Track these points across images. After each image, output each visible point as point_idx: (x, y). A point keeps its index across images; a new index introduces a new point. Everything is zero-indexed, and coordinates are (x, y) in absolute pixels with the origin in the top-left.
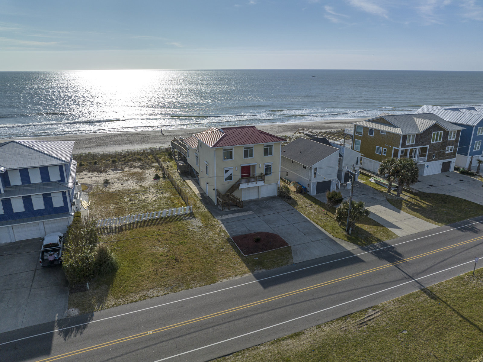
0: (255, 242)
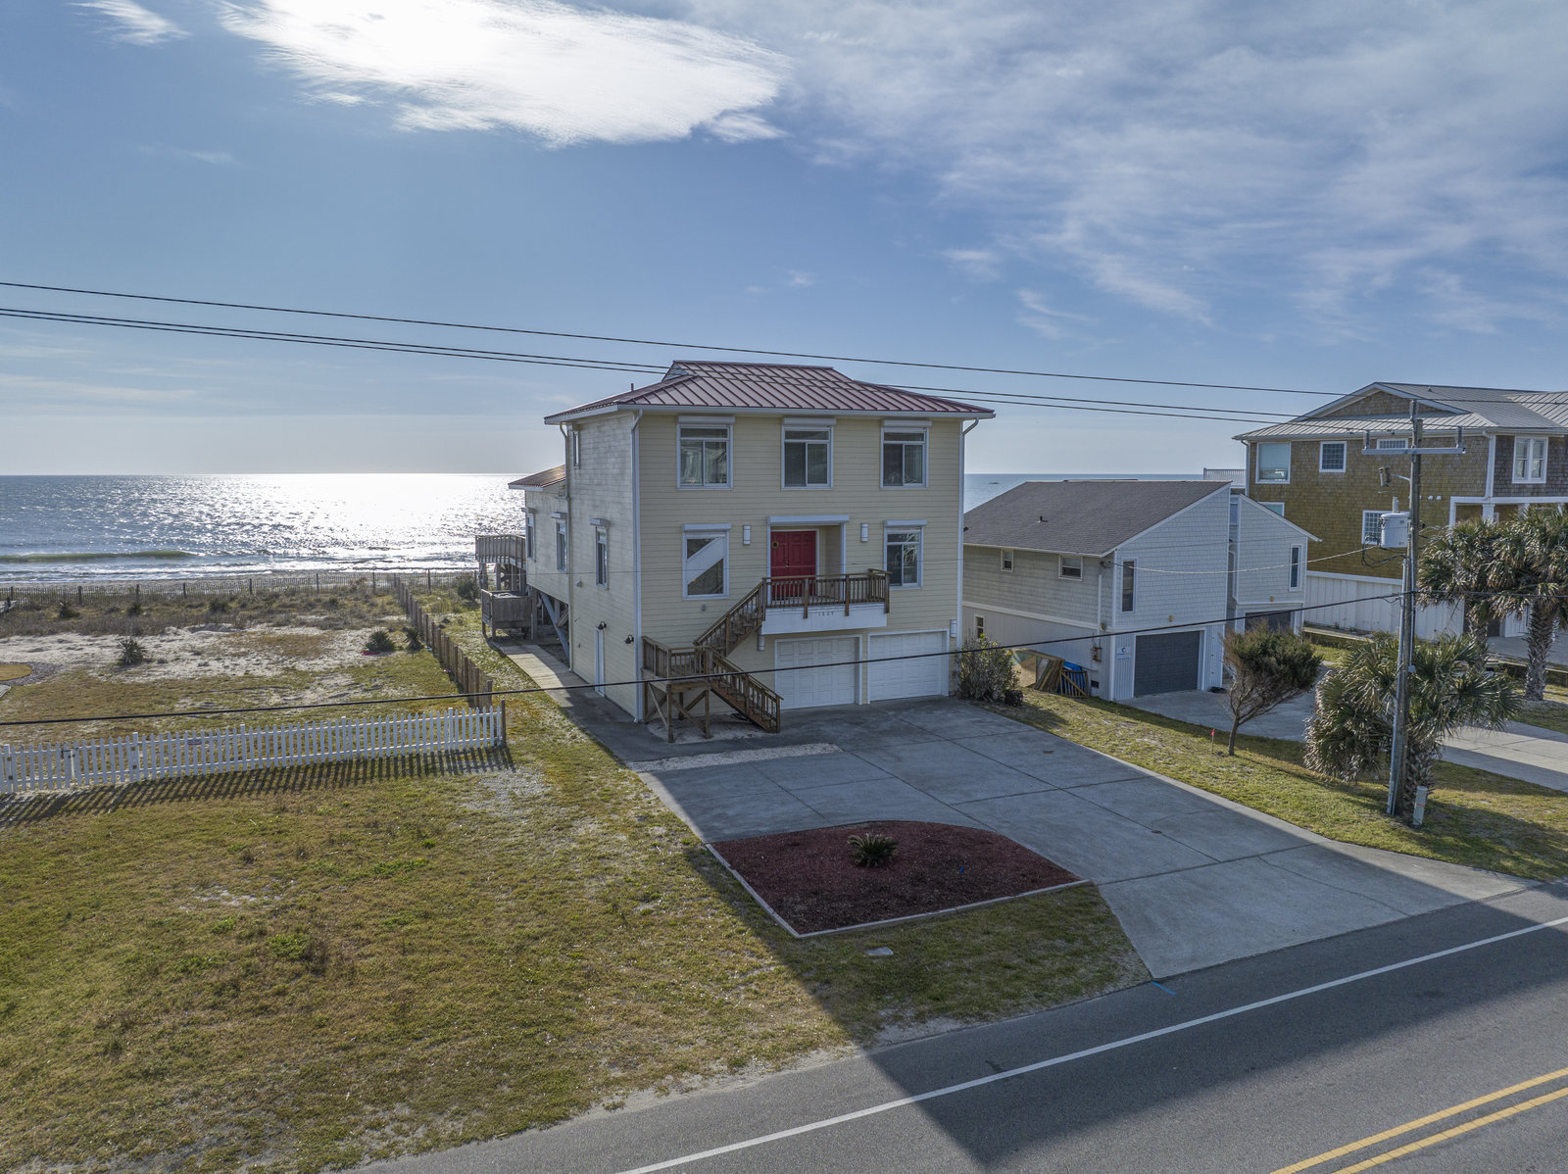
0: (862, 865)
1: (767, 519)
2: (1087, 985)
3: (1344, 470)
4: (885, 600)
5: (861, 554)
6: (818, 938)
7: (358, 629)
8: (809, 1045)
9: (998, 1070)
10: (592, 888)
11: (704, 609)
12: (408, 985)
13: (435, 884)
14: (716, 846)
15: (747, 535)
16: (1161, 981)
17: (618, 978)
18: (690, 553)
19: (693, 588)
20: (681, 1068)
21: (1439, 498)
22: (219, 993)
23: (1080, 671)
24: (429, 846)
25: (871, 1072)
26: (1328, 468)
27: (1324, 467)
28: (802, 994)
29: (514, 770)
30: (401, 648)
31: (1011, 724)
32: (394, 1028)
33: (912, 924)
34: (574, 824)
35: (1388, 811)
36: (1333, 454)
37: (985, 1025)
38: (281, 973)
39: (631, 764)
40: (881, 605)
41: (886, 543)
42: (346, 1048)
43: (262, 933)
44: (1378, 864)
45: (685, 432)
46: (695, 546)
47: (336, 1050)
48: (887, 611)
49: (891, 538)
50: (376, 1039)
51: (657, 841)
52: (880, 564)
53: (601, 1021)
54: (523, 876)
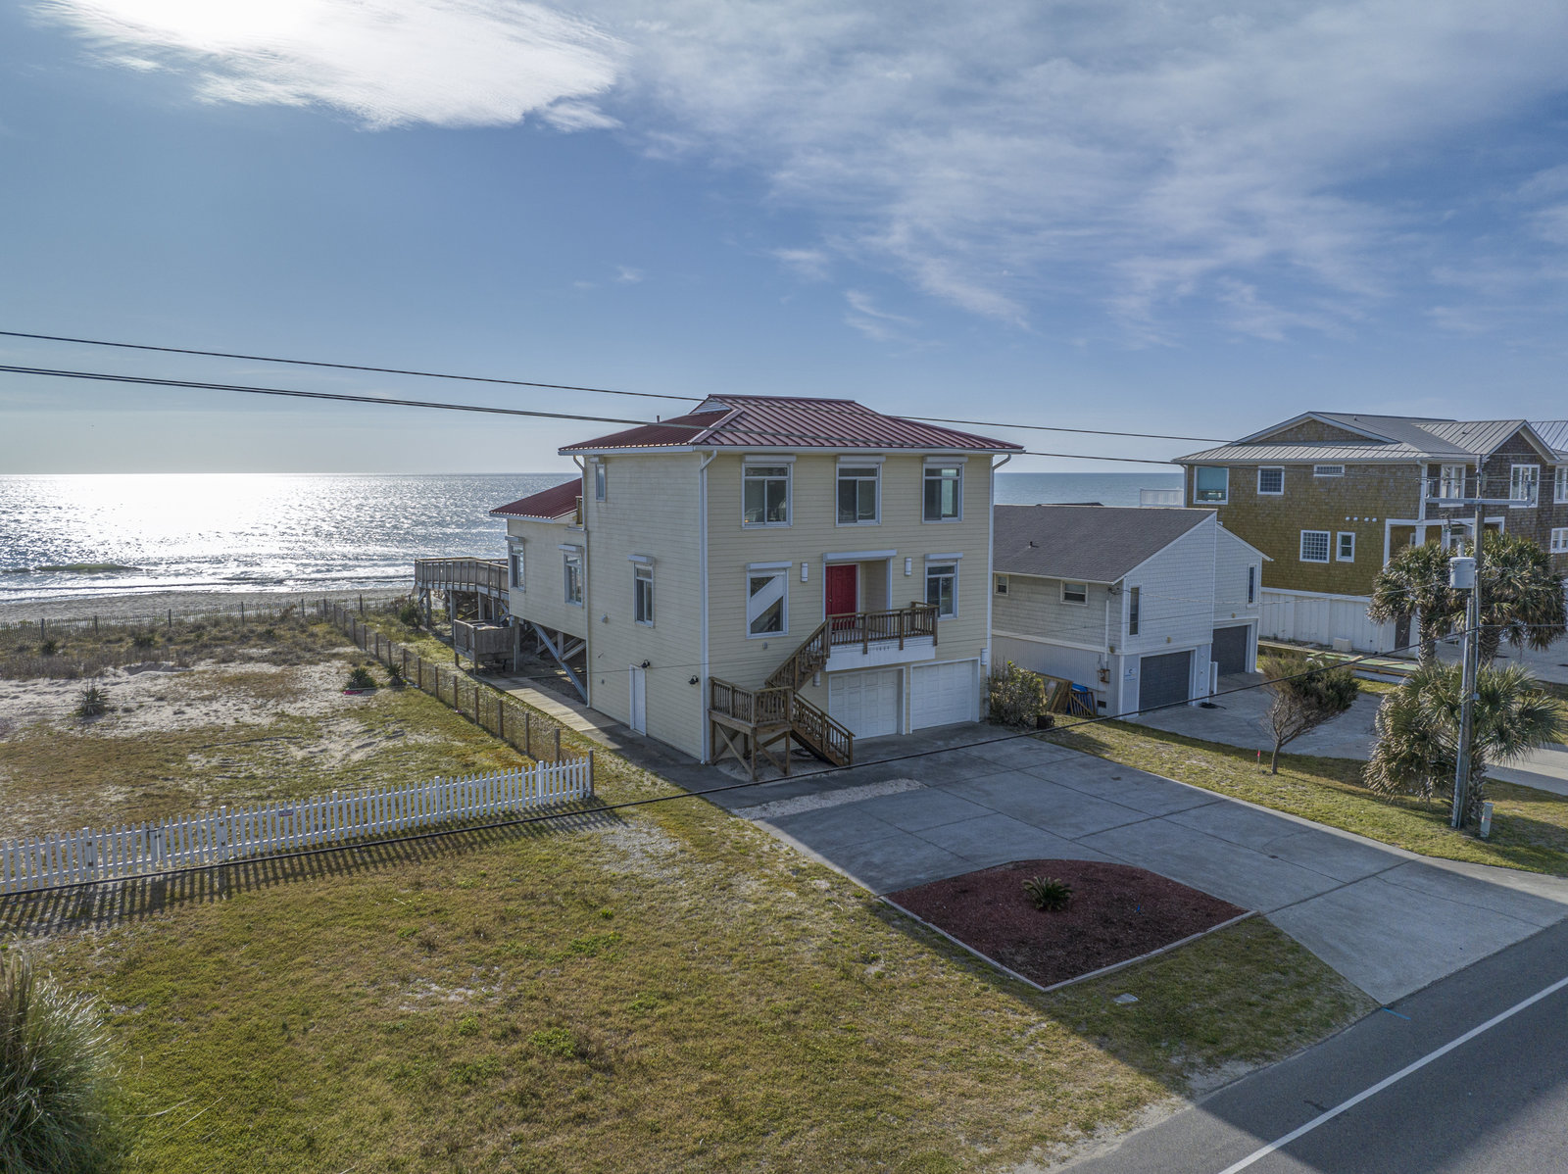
1: (822, 557)
2: (1332, 1016)
3: (1282, 493)
4: (933, 633)
5: (904, 590)
6: (1062, 989)
7: (317, 664)
8: (1136, 1102)
9: (1324, 1110)
10: (807, 952)
11: (766, 647)
12: (708, 1077)
13: (647, 958)
14: (890, 896)
15: (805, 573)
16: (1391, 1006)
17: (908, 1049)
18: (753, 592)
19: (756, 627)
20: (1040, 1138)
21: (1374, 520)
22: (523, 1104)
23: (1086, 693)
24: (608, 917)
25: (1211, 1123)
26: (1266, 490)
27: (1262, 490)
28: (1093, 1051)
29: (625, 824)
30: (382, 686)
31: (1060, 750)
32: (733, 1125)
33: (1134, 967)
34: (734, 881)
35: (1453, 824)
36: (1271, 478)
37: (1275, 1065)
38: (572, 1075)
39: (735, 811)
40: (930, 639)
41: (927, 577)
42: (701, 1152)
43: (515, 1031)
44: (1479, 877)
45: (749, 471)
46: (757, 584)
47: (692, 1155)
48: (935, 643)
49: (931, 571)
50: (723, 1138)
51: (827, 896)
52: (921, 598)
53: (928, 1098)
54: (730, 944)
